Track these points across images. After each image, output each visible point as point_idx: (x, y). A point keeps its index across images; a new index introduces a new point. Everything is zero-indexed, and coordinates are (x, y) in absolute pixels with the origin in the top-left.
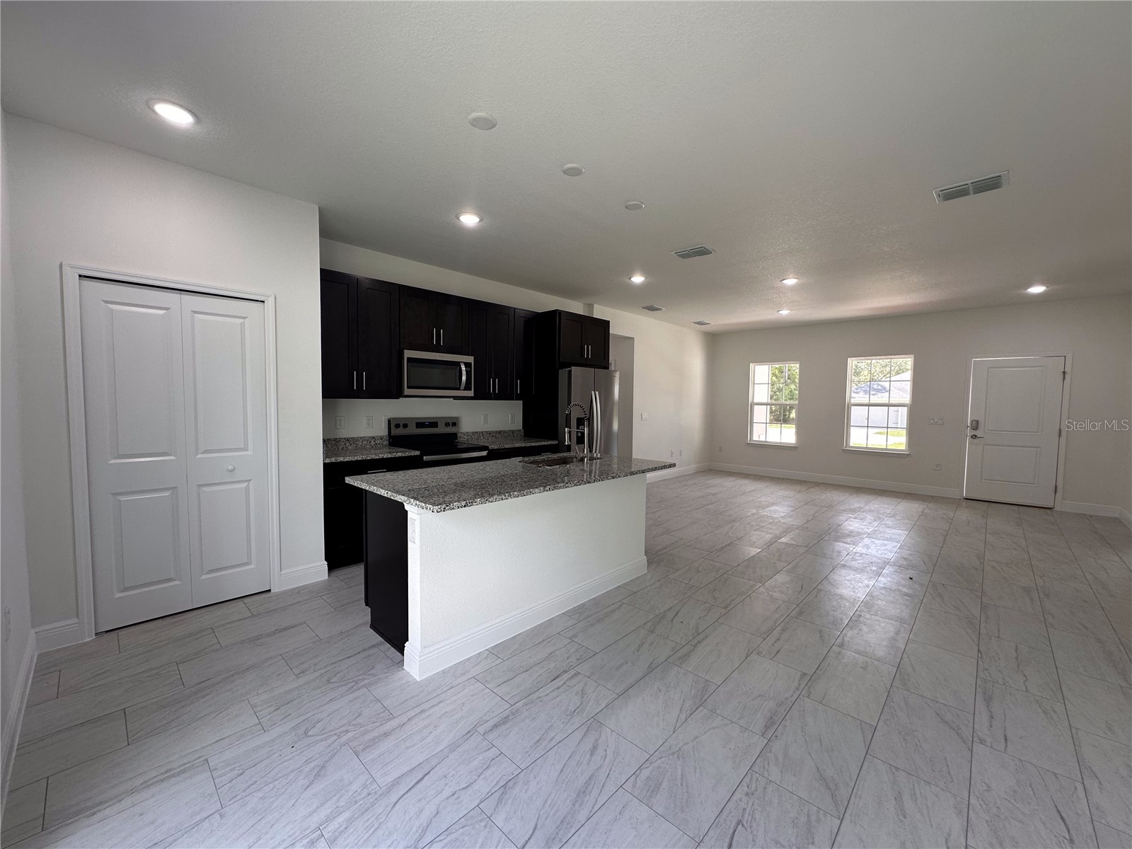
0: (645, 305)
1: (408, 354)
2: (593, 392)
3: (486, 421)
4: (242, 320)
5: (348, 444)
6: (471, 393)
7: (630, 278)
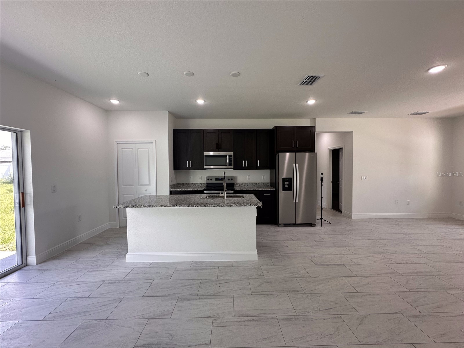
0: (350, 112)
1: (205, 153)
2: (294, 165)
3: (250, 178)
4: (148, 149)
5: (192, 185)
6: (233, 167)
7: (307, 102)
